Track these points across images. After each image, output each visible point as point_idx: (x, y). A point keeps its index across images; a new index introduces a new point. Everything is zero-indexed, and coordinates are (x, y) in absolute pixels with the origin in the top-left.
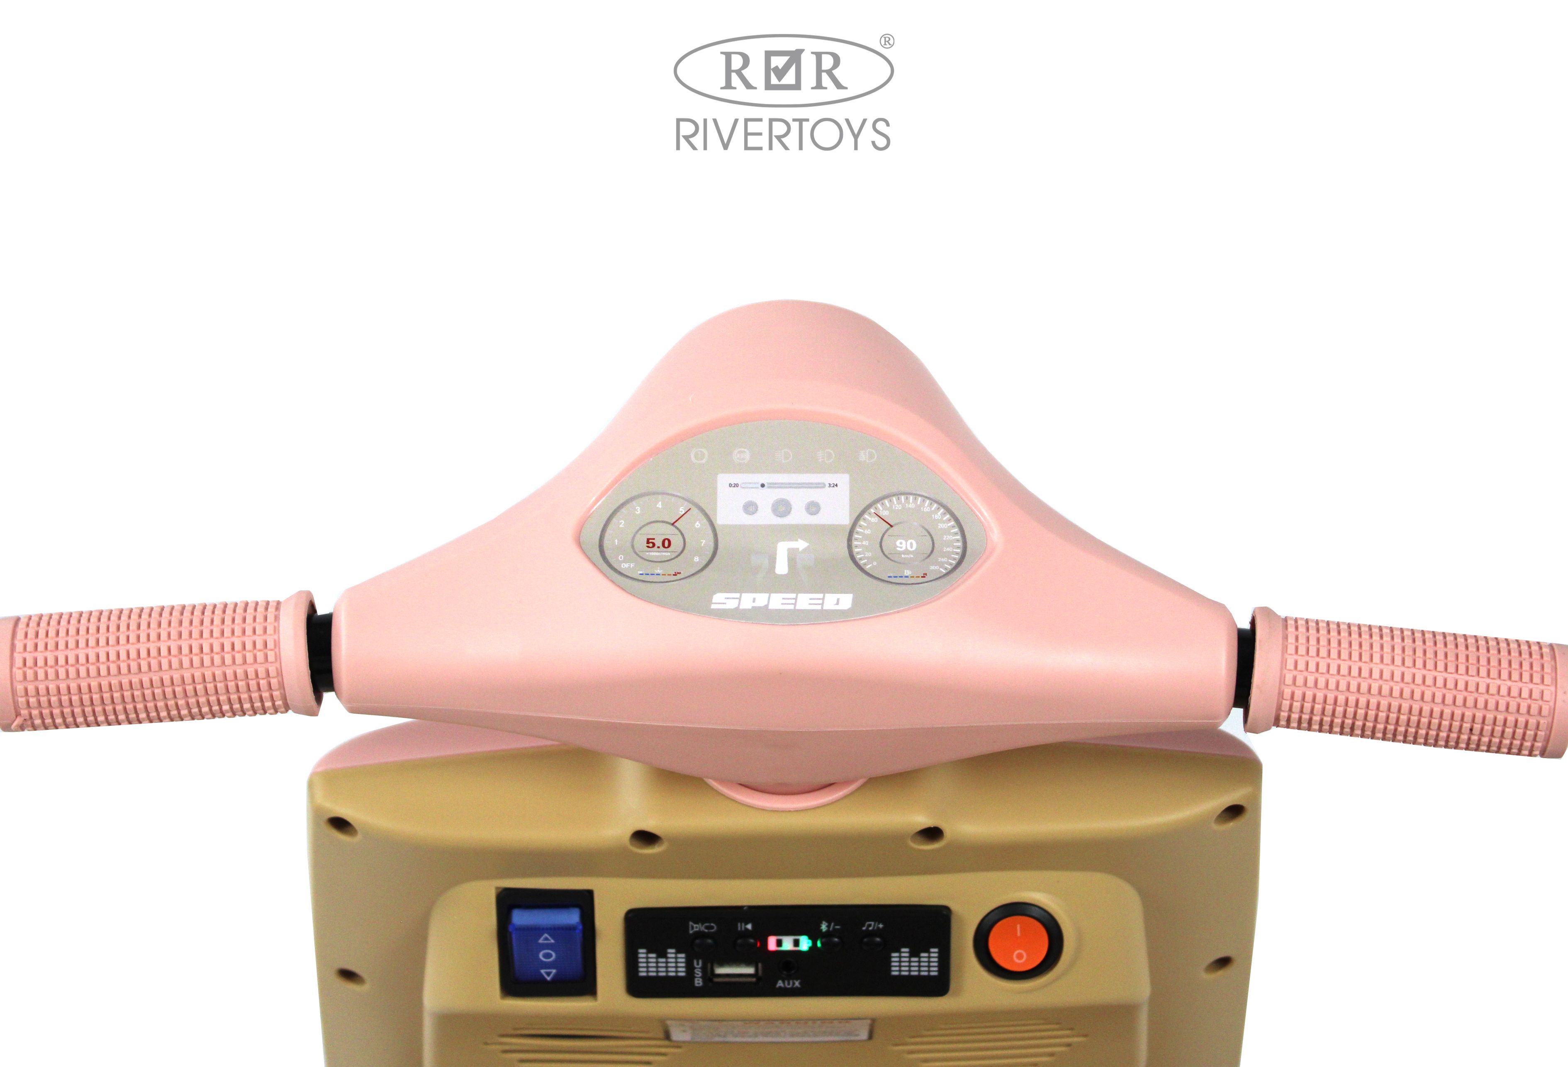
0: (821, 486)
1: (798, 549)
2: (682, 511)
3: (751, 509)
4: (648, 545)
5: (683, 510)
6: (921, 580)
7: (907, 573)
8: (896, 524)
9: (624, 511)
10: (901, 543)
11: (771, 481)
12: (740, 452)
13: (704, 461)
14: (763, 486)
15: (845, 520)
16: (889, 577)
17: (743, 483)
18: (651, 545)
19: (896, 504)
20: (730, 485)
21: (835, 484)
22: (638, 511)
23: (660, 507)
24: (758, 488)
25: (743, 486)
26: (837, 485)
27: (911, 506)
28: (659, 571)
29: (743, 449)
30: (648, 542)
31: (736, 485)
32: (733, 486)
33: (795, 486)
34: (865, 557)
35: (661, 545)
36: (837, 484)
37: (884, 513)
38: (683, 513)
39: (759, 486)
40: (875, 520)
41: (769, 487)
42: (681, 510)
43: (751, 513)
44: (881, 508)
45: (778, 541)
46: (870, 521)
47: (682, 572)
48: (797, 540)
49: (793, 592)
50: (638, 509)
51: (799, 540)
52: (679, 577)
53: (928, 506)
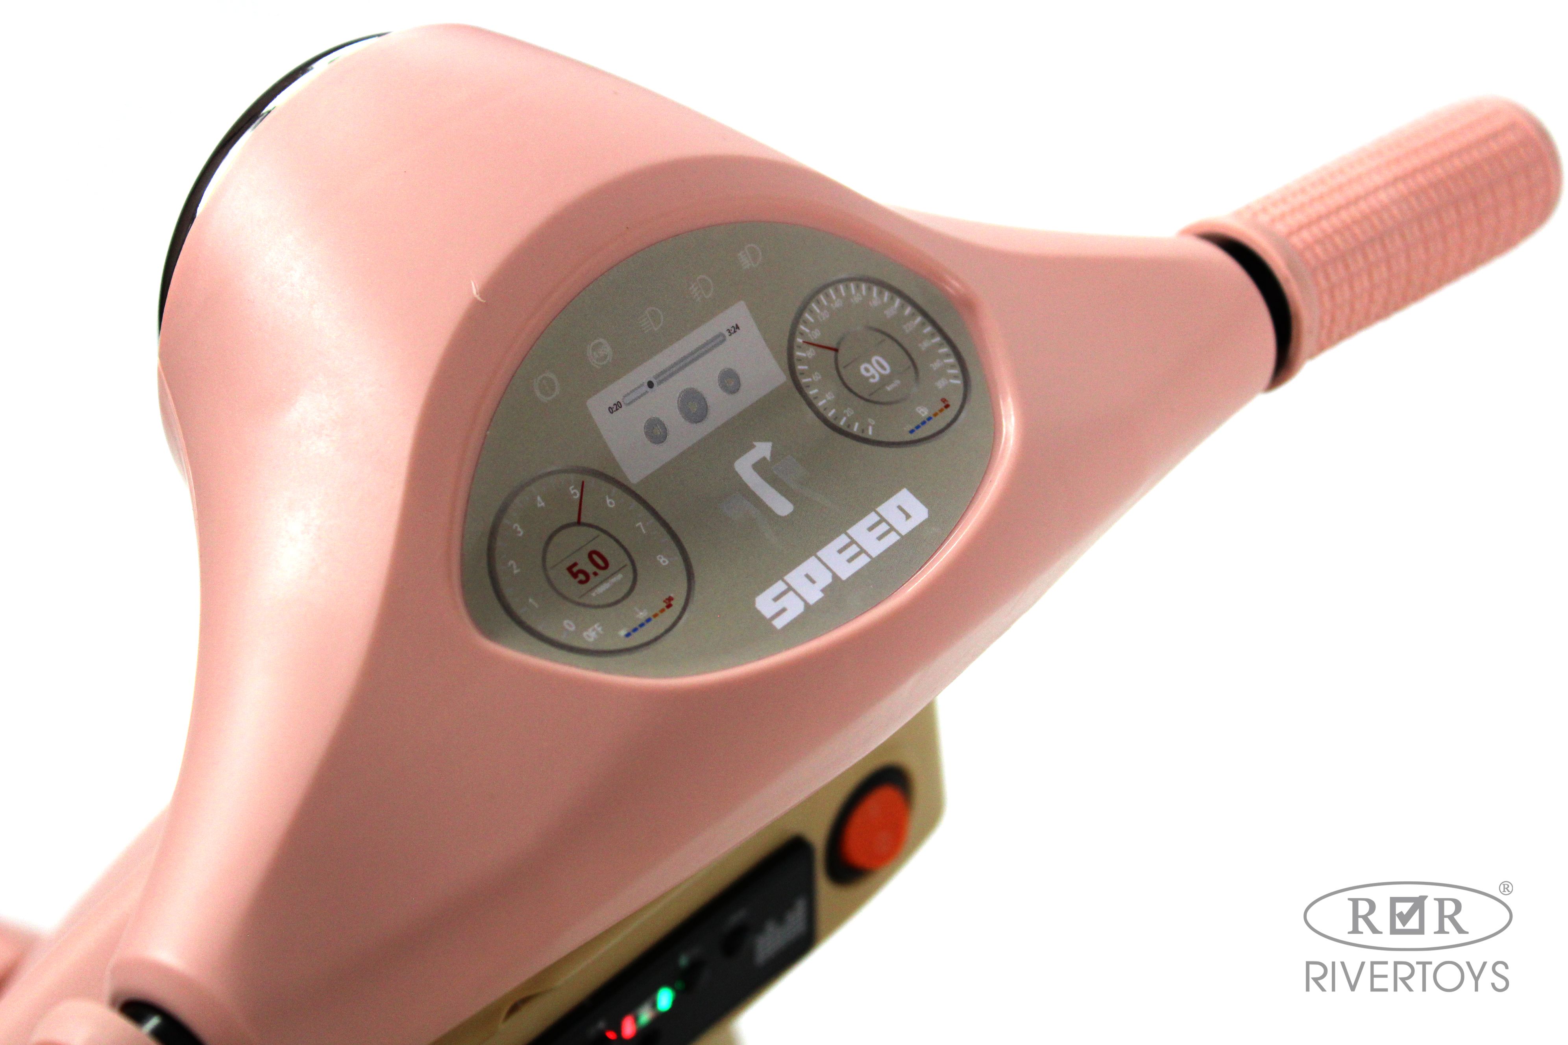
0: (718, 340)
1: (764, 459)
2: (575, 493)
3: (658, 431)
4: (578, 579)
5: (575, 491)
6: (949, 414)
7: (923, 412)
8: (839, 344)
9: (500, 543)
10: (867, 370)
11: (659, 370)
12: (594, 349)
13: (557, 392)
14: (651, 385)
15: (779, 377)
16: (912, 431)
17: (625, 397)
18: (581, 577)
19: (818, 312)
20: (611, 411)
21: (735, 326)
22: (519, 532)
23: (543, 504)
24: (647, 392)
25: (628, 400)
26: (737, 327)
27: (838, 304)
28: (642, 615)
29: (596, 341)
30: (575, 575)
31: (618, 405)
32: (614, 409)
33: (688, 360)
34: (848, 419)
35: (595, 569)
36: (737, 325)
37: (815, 335)
38: (578, 495)
39: (646, 388)
40: (811, 353)
41: (660, 383)
42: (572, 492)
43: (662, 440)
44: (807, 330)
45: (731, 463)
46: (807, 357)
47: (672, 595)
48: (753, 446)
49: (838, 534)
50: (516, 527)
51: (755, 443)
52: (677, 605)
53: (856, 293)
